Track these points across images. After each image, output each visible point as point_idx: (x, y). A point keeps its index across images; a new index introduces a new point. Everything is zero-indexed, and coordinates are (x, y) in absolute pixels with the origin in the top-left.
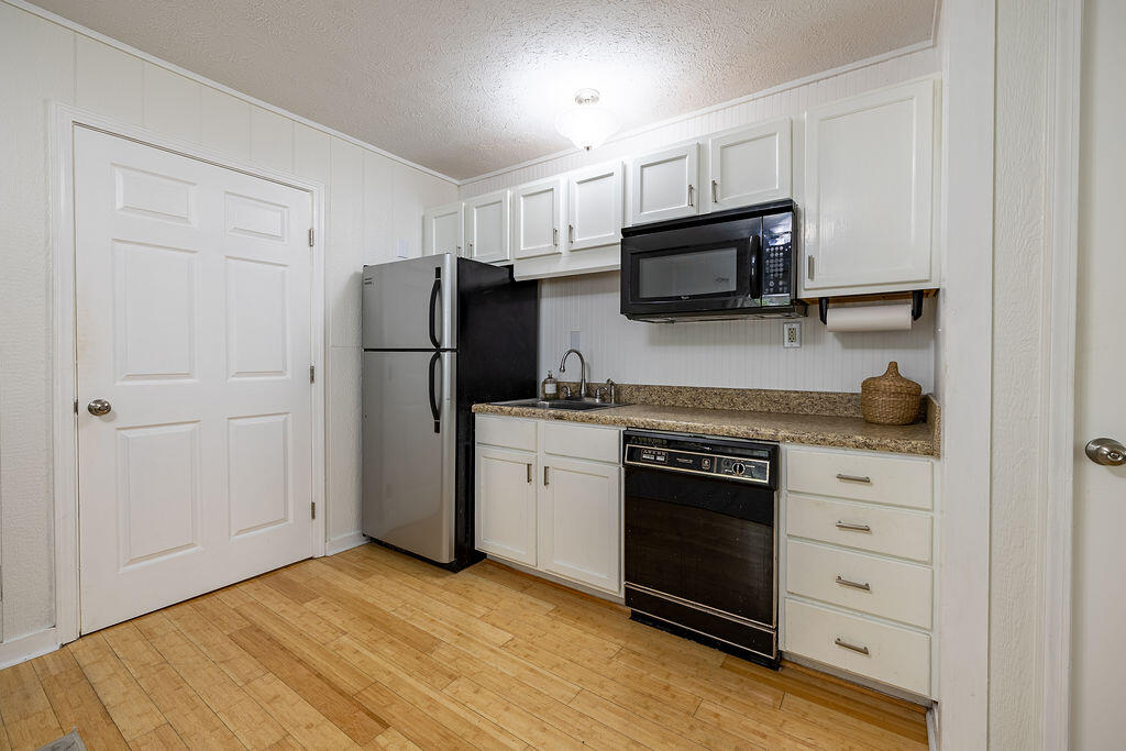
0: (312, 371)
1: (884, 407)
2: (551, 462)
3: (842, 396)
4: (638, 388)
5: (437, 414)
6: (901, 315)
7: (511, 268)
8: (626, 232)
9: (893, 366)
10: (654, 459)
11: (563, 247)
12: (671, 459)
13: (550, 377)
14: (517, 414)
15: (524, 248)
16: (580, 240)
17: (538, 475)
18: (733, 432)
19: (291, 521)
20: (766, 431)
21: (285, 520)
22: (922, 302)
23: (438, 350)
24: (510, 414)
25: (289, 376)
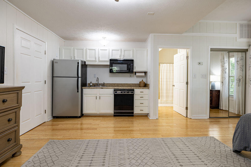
0: (45, 81)
1: (142, 85)
2: (100, 95)
3: (136, 84)
4: (108, 84)
5: (78, 89)
6: (143, 74)
7: (85, 62)
8: (111, 60)
9: (143, 80)
10: (119, 92)
11: (97, 60)
12: (121, 92)
13: (91, 82)
14: (93, 88)
15: (88, 59)
16: (101, 59)
17: (98, 98)
18: (129, 88)
19: (42, 114)
20: (133, 88)
21: (41, 114)
22: (145, 73)
23: (78, 77)
24: (92, 88)
25: (42, 82)
